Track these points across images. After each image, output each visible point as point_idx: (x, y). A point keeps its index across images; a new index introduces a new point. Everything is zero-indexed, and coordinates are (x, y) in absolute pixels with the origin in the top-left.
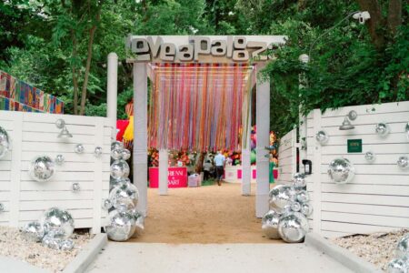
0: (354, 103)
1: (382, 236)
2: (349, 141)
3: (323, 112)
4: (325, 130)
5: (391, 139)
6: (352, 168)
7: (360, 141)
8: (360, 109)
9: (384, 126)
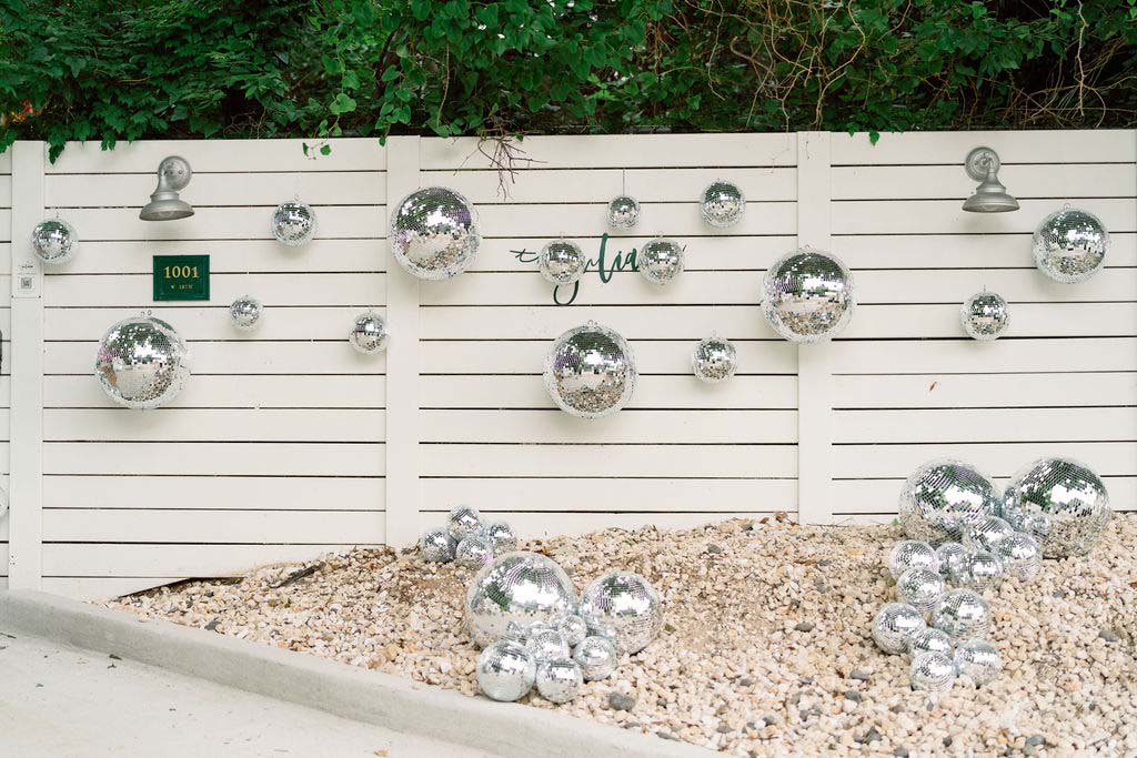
0: (179, 131)
1: (295, 577)
2: (161, 263)
3: (54, 154)
4: (65, 218)
5: (318, 257)
6: (189, 356)
7: (202, 262)
8: (205, 155)
9: (303, 212)
